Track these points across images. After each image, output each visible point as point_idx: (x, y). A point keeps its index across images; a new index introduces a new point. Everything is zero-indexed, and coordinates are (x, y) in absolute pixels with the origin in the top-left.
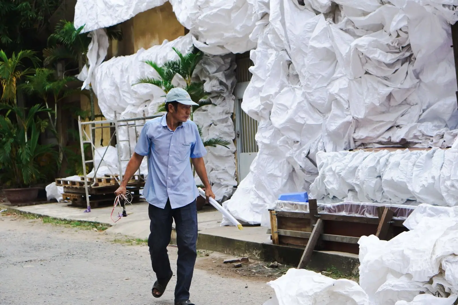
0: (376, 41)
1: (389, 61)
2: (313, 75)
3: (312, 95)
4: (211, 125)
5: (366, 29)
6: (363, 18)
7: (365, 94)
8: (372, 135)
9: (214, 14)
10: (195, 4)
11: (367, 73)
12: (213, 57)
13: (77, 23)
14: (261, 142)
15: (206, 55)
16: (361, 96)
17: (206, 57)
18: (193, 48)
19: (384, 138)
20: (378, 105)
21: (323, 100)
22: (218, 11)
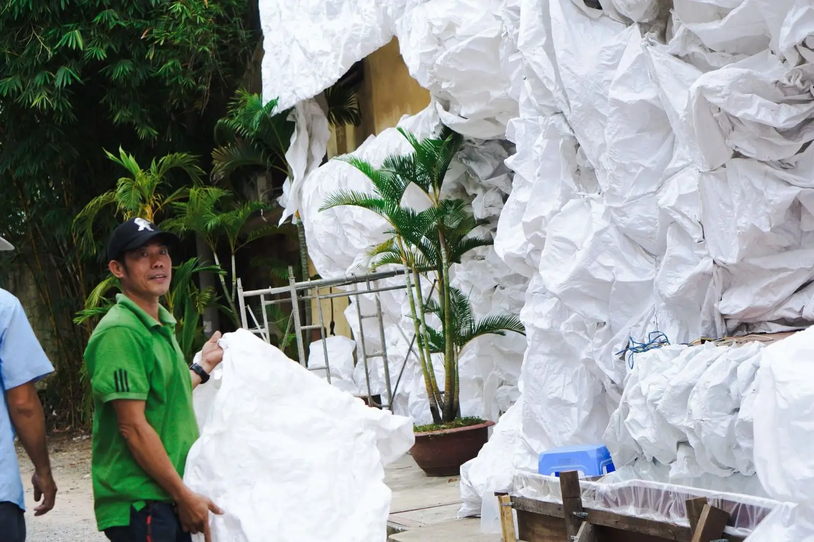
0: (747, 76)
1: (785, 122)
2: (622, 168)
3: (625, 215)
4: (496, 287)
5: (732, 52)
6: (715, 26)
7: (737, 205)
8: (761, 302)
9: (463, 50)
10: (429, 32)
11: (737, 155)
12: (483, 145)
13: (267, 96)
14: (532, 326)
15: (469, 141)
16: (729, 211)
17: (470, 144)
18: (442, 127)
19: (790, 309)
20: (767, 230)
21: (649, 223)
22: (470, 43)
